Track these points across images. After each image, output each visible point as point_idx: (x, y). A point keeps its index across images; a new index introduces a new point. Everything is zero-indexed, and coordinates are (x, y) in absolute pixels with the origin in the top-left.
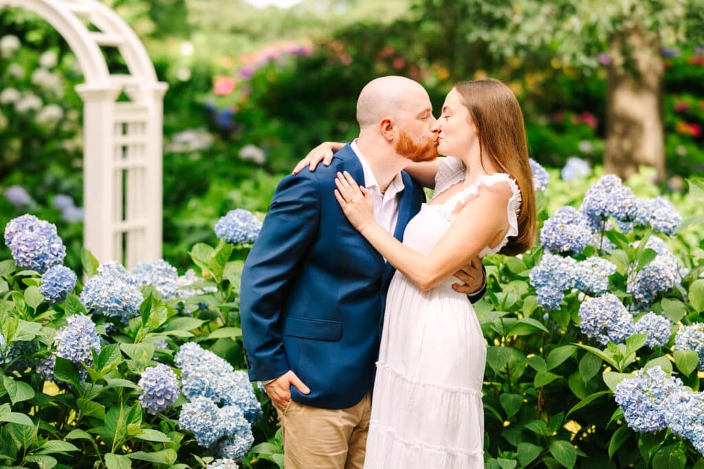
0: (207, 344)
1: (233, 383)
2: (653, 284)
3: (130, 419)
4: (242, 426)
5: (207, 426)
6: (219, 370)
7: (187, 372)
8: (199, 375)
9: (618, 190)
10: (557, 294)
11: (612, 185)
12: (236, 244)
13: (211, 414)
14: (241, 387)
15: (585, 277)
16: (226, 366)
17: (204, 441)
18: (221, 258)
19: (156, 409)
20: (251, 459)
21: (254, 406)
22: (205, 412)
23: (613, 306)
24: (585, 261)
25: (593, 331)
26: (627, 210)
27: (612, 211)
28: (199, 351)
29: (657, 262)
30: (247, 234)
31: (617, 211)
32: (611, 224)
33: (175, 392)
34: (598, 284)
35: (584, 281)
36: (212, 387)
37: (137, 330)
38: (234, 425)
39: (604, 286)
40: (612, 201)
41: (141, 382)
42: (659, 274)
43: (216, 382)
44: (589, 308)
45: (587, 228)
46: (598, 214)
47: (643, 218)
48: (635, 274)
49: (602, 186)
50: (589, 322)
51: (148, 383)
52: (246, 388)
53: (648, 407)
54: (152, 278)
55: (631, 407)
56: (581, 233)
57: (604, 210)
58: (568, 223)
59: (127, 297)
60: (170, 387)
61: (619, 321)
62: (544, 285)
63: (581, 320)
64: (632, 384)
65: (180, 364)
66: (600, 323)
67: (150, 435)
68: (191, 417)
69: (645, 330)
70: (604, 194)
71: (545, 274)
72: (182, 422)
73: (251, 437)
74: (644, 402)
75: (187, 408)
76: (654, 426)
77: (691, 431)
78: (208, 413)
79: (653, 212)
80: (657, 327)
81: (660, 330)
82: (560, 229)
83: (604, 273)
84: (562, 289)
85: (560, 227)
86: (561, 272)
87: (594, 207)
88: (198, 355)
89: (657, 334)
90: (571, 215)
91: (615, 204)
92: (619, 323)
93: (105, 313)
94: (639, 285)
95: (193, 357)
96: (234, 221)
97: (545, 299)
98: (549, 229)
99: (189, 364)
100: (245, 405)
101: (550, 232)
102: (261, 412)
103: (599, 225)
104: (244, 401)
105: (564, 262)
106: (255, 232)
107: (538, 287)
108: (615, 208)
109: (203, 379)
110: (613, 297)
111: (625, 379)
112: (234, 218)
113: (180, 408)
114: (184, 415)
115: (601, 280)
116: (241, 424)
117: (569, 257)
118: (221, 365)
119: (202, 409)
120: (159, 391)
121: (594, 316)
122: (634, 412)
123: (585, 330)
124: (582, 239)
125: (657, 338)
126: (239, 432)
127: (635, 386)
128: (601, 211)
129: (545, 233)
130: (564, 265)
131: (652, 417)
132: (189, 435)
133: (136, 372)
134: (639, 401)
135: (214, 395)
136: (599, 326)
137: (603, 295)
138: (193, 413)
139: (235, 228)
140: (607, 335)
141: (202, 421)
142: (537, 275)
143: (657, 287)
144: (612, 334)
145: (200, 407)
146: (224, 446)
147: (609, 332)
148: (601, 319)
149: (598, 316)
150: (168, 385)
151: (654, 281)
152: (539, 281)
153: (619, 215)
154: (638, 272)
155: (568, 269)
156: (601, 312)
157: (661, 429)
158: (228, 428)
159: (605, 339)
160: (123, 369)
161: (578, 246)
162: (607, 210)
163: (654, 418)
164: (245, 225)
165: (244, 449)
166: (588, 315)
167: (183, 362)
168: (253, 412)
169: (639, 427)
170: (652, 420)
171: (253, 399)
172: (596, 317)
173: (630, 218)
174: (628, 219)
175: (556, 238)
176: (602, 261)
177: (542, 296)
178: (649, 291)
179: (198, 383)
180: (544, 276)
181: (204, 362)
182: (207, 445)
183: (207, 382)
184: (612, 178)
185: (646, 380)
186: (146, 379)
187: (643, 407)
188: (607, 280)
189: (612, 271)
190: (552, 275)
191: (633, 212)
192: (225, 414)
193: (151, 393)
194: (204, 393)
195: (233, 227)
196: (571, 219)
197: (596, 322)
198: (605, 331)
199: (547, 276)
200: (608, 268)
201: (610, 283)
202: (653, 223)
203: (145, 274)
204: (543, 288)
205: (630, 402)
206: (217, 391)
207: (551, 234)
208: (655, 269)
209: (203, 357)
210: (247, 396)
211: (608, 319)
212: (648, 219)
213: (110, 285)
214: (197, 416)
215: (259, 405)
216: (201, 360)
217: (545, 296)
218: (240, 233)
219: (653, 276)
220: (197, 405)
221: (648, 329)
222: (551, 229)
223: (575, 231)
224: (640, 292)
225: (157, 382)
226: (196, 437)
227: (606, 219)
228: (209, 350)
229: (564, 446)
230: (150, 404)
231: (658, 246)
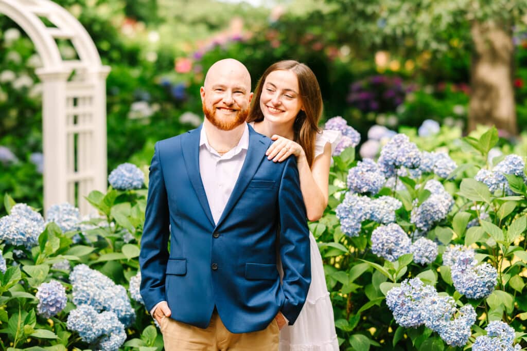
0: (96, 266)
1: (113, 295)
2: (429, 216)
3: (26, 322)
4: (116, 327)
5: (88, 327)
6: (103, 285)
7: (77, 287)
8: (85, 288)
9: (406, 145)
10: (356, 225)
11: (402, 141)
12: (124, 190)
13: (92, 318)
14: (119, 298)
15: (377, 211)
16: (109, 282)
17: (86, 338)
18: (108, 200)
19: (50, 314)
21: (129, 311)
22: (87, 316)
23: (396, 233)
24: (378, 199)
25: (382, 252)
26: (412, 160)
27: (401, 161)
28: (88, 271)
29: (433, 199)
30: (132, 182)
31: (405, 161)
32: (402, 171)
33: (63, 301)
34: (387, 217)
35: (376, 215)
36: (96, 298)
37: (38, 255)
38: (110, 326)
39: (392, 218)
40: (401, 153)
41: (38, 294)
42: (434, 208)
43: (100, 294)
44: (378, 235)
45: (381, 175)
46: (391, 163)
47: (428, 167)
48: (416, 209)
49: (395, 143)
50: (378, 245)
51: (43, 295)
52: (123, 298)
53: (409, 308)
54: (58, 216)
55: (397, 308)
56: (376, 178)
57: (395, 161)
58: (367, 171)
59: (30, 231)
60: (60, 297)
61: (400, 244)
62: (346, 218)
63: (373, 243)
64: (398, 291)
65: (73, 281)
66: (386, 246)
67: (42, 333)
68: (75, 320)
69: (417, 251)
70: (395, 149)
71: (347, 209)
72: (69, 324)
73: (124, 335)
74: (407, 304)
75: (73, 313)
76: (414, 322)
77: (438, 326)
78: (89, 317)
79: (436, 162)
80: (426, 249)
81: (428, 250)
82: (361, 176)
83: (391, 208)
84: (360, 221)
85: (361, 174)
86: (359, 208)
87: (387, 158)
88: (86, 274)
89: (427, 254)
90: (369, 165)
91: (403, 156)
92: (401, 246)
93: (13, 243)
94: (419, 217)
95: (83, 276)
96: (122, 173)
97: (347, 228)
98: (352, 176)
99: (79, 281)
100: (122, 311)
101: (353, 178)
102: (135, 316)
103: (393, 172)
104: (120, 308)
105: (361, 200)
107: (342, 220)
108: (403, 159)
109: (88, 292)
110: (396, 226)
111: (394, 288)
112: (122, 171)
113: (69, 314)
114: (70, 318)
115: (389, 213)
116: (116, 325)
117: (365, 196)
118: (104, 282)
119: (84, 314)
120: (51, 301)
121: (381, 241)
122: (400, 312)
123: (375, 251)
124: (377, 183)
125: (427, 257)
126: (115, 331)
127: (400, 293)
128: (393, 161)
129: (350, 178)
130: (361, 203)
131: (413, 315)
132: (75, 334)
133: (34, 287)
134: (403, 304)
135: (97, 304)
136: (385, 248)
137: (389, 225)
138: (77, 317)
139: (123, 178)
140: (391, 254)
141: (84, 323)
142: (341, 211)
143: (432, 218)
144: (395, 254)
145: (83, 313)
146: (103, 342)
147: (393, 252)
148: (387, 242)
149: (385, 240)
150: (57, 296)
151: (430, 214)
152: (343, 215)
153: (406, 164)
154: (418, 206)
155: (363, 206)
156: (387, 237)
157: (419, 324)
158: (105, 329)
159: (391, 258)
160: (25, 286)
161: (374, 188)
162: (397, 160)
163: (414, 316)
164: (131, 175)
165: (118, 344)
166: (378, 240)
167: (76, 278)
168: (128, 317)
169: (404, 323)
170: (412, 317)
171: (128, 306)
172: (383, 242)
173: (416, 166)
174: (413, 167)
175: (357, 182)
176: (390, 199)
177: (345, 226)
178: (426, 221)
179: (85, 295)
180: (346, 211)
181: (92, 279)
182: (88, 341)
183: (92, 294)
184: (402, 137)
185: (408, 288)
186: (41, 292)
187: (406, 308)
188: (394, 213)
189: (398, 206)
190: (352, 210)
191: (417, 162)
192: (103, 318)
193: (45, 302)
194: (89, 302)
195: (121, 177)
196: (369, 169)
197: (383, 245)
198: (390, 252)
199: (349, 211)
200: (395, 204)
201: (396, 215)
202: (436, 170)
203: (54, 214)
204: (345, 220)
205: (396, 305)
206: (100, 300)
207: (354, 180)
208: (430, 205)
209: (91, 275)
210: (122, 304)
211: (392, 242)
212: (432, 167)
213: (17, 222)
214: (80, 319)
215: (133, 311)
216: (89, 277)
217: (347, 226)
218: (127, 181)
219: (429, 210)
220: (80, 311)
221: (420, 250)
222: (354, 176)
223: (372, 177)
224: (421, 222)
225: (49, 294)
226: (80, 335)
227: (397, 167)
228: (97, 270)
229: (361, 339)
230: (45, 311)
231: (437, 187)
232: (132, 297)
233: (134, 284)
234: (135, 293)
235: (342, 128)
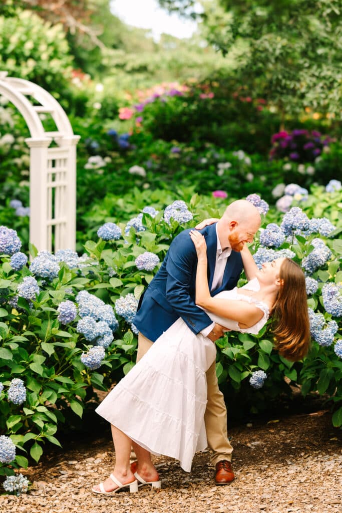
0: (92, 291)
1: (104, 311)
2: (314, 263)
3: (53, 326)
5: (90, 331)
6: (97, 304)
7: (81, 305)
8: (87, 306)
9: (300, 215)
11: (297, 212)
12: (108, 240)
14: (108, 313)
16: (101, 302)
17: (89, 338)
18: (99, 248)
19: (66, 322)
20: (113, 348)
21: (114, 322)
22: (89, 324)
24: (279, 251)
26: (303, 225)
27: (296, 225)
28: (88, 295)
29: (316, 252)
30: (114, 235)
32: (298, 232)
33: (75, 314)
36: (94, 313)
37: (57, 284)
38: (103, 331)
40: (296, 220)
41: (59, 309)
42: (317, 258)
43: (96, 310)
45: (282, 234)
46: (289, 227)
47: (315, 229)
48: (305, 258)
49: (293, 212)
51: (62, 309)
52: (111, 313)
54: (64, 258)
56: (279, 237)
57: (292, 225)
58: (273, 232)
59: (52, 268)
60: (73, 311)
65: (78, 301)
67: (62, 334)
68: (82, 326)
70: (292, 217)
72: (78, 329)
73: (112, 337)
75: (81, 322)
77: (314, 333)
78: (91, 324)
79: (320, 225)
80: (311, 284)
81: (312, 286)
82: (268, 235)
86: (267, 257)
87: (287, 223)
88: (87, 297)
89: (311, 288)
90: (274, 228)
91: (298, 222)
93: (41, 276)
94: (307, 263)
95: (85, 298)
96: (107, 229)
99: (83, 301)
100: (110, 321)
101: (263, 236)
102: (118, 325)
103: (291, 232)
104: (109, 319)
105: (269, 252)
106: (118, 234)
108: (298, 224)
109: (89, 308)
112: (107, 227)
113: (77, 322)
114: (79, 325)
116: (107, 330)
117: (271, 249)
118: (98, 302)
119: (88, 322)
120: (67, 314)
124: (279, 240)
125: (311, 290)
126: (106, 334)
128: (290, 225)
129: (261, 237)
130: (268, 253)
132: (82, 335)
133: (56, 304)
135: (94, 316)
138: (83, 324)
141: (88, 328)
143: (316, 264)
146: (99, 341)
150: (71, 311)
151: (314, 261)
153: (300, 228)
154: (306, 256)
155: (270, 255)
158: (100, 332)
160: (49, 303)
161: (277, 243)
162: (294, 225)
164: (113, 231)
165: (109, 342)
167: (80, 300)
168: (114, 325)
171: (114, 318)
173: (306, 229)
174: (304, 229)
175: (266, 239)
176: (288, 251)
178: (312, 266)
179: (87, 310)
180: (258, 259)
181: (90, 300)
182: (90, 340)
183: (91, 310)
184: (298, 209)
186: (61, 308)
190: (262, 258)
191: (307, 226)
192: (99, 325)
193: (63, 314)
194: (89, 315)
195: (106, 232)
196: (274, 230)
199: (260, 259)
200: (291, 255)
202: (320, 231)
203: (61, 256)
206: (96, 314)
207: (264, 238)
208: (315, 255)
209: (90, 298)
210: (111, 317)
212: (317, 229)
213: (44, 262)
214: (85, 326)
215: (117, 321)
216: (88, 299)
218: (110, 235)
219: (314, 259)
220: (86, 320)
223: (276, 236)
224: (308, 267)
225: (66, 309)
226: (85, 336)
227: (295, 229)
228: (93, 294)
229: (267, 342)
230: (63, 320)
231: (320, 243)
232: (117, 313)
233: (119, 304)
234: (119, 310)
235: (257, 201)
